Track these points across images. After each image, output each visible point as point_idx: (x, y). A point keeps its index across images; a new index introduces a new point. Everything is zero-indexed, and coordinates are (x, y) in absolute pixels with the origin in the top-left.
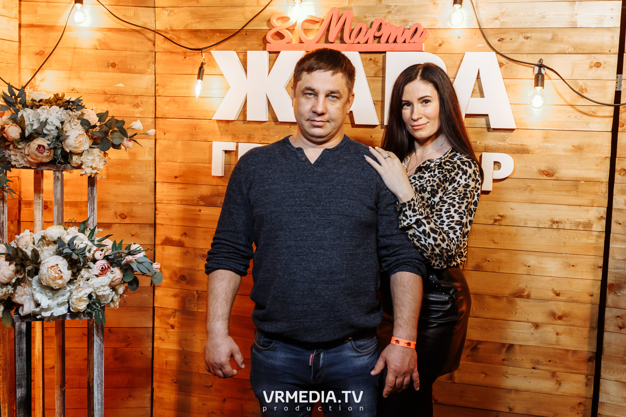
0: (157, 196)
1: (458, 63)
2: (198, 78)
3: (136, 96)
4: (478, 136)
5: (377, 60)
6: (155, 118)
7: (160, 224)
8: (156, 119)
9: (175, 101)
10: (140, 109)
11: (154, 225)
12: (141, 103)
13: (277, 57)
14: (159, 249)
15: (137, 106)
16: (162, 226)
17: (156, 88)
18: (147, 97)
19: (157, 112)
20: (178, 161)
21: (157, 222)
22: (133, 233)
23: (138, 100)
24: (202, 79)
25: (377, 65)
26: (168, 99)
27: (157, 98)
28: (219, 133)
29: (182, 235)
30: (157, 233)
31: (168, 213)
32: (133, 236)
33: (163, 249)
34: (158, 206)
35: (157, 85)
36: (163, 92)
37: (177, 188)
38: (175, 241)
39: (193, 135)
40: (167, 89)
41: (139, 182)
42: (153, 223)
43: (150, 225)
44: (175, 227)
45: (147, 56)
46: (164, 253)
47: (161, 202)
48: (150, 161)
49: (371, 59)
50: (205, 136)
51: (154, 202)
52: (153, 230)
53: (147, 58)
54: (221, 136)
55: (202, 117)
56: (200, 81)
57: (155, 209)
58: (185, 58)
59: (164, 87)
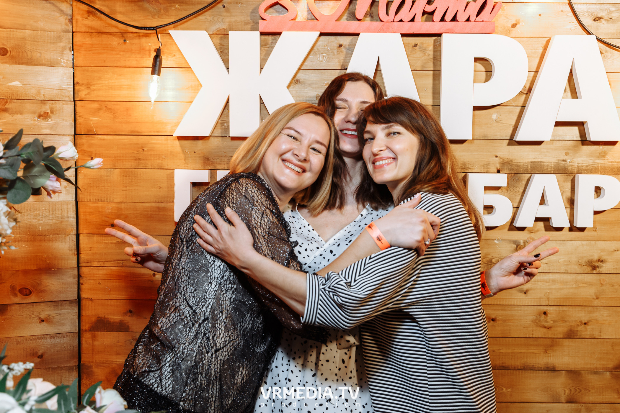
0: (82, 256)
1: (541, 50)
2: (153, 73)
3: (43, 102)
4: (569, 152)
5: (425, 45)
6: (75, 134)
7: (87, 298)
8: (76, 136)
9: (108, 109)
10: (50, 121)
11: (79, 301)
12: (52, 112)
13: (275, 41)
14: (87, 337)
15: (44, 116)
16: (90, 302)
17: (76, 88)
18: (61, 103)
19: (78, 126)
20: (115, 200)
21: (84, 295)
22: (43, 316)
23: (47, 108)
24: (159, 74)
25: (425, 54)
26: (95, 105)
27: (78, 104)
28: (182, 156)
29: (125, 314)
30: (84, 313)
31: (100, 281)
32: (43, 321)
33: (94, 337)
34: (84, 270)
35: (78, 83)
36: (88, 94)
37: (115, 242)
38: (114, 323)
39: (139, 159)
40: (94, 90)
41: (51, 236)
42: (76, 298)
43: (71, 302)
44: (112, 302)
45: (59, 38)
46: (96, 343)
47: (89, 264)
48: (68, 203)
49: (416, 45)
50: (159, 161)
51: (76, 266)
52: (76, 310)
53: (60, 42)
54: (185, 160)
55: (154, 132)
56: (155, 77)
57: (79, 276)
58: (125, 41)
59: (88, 86)
